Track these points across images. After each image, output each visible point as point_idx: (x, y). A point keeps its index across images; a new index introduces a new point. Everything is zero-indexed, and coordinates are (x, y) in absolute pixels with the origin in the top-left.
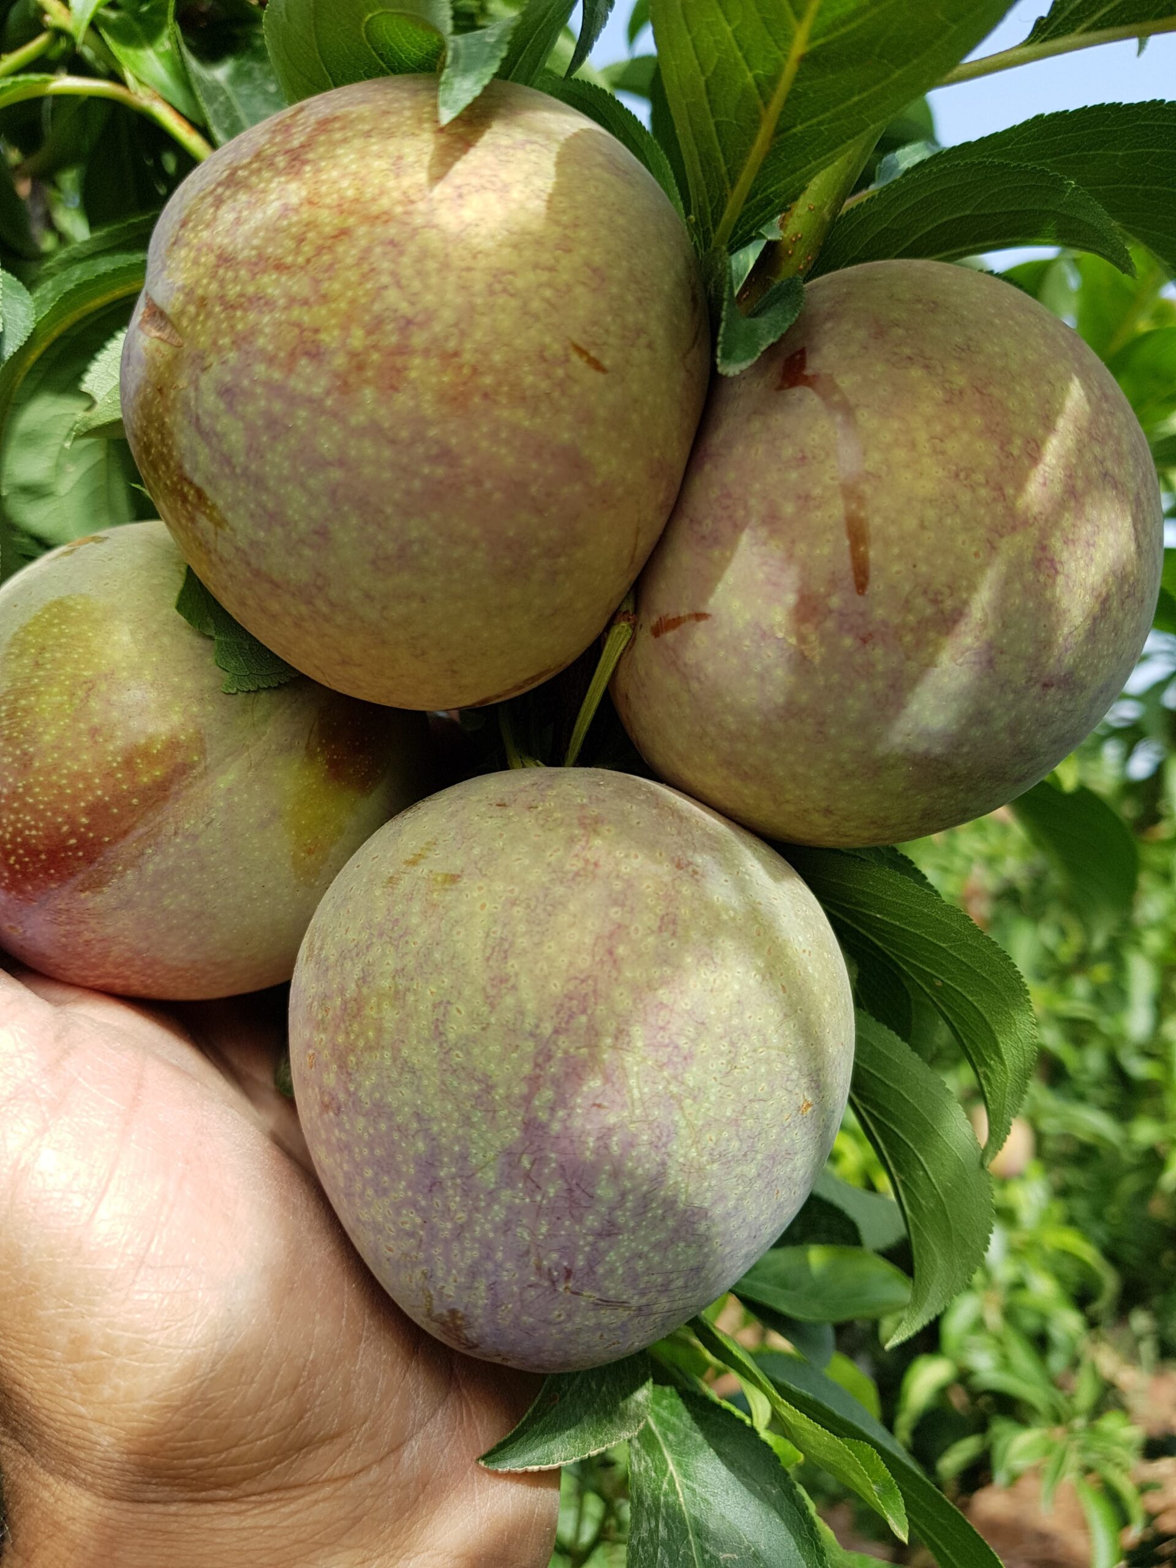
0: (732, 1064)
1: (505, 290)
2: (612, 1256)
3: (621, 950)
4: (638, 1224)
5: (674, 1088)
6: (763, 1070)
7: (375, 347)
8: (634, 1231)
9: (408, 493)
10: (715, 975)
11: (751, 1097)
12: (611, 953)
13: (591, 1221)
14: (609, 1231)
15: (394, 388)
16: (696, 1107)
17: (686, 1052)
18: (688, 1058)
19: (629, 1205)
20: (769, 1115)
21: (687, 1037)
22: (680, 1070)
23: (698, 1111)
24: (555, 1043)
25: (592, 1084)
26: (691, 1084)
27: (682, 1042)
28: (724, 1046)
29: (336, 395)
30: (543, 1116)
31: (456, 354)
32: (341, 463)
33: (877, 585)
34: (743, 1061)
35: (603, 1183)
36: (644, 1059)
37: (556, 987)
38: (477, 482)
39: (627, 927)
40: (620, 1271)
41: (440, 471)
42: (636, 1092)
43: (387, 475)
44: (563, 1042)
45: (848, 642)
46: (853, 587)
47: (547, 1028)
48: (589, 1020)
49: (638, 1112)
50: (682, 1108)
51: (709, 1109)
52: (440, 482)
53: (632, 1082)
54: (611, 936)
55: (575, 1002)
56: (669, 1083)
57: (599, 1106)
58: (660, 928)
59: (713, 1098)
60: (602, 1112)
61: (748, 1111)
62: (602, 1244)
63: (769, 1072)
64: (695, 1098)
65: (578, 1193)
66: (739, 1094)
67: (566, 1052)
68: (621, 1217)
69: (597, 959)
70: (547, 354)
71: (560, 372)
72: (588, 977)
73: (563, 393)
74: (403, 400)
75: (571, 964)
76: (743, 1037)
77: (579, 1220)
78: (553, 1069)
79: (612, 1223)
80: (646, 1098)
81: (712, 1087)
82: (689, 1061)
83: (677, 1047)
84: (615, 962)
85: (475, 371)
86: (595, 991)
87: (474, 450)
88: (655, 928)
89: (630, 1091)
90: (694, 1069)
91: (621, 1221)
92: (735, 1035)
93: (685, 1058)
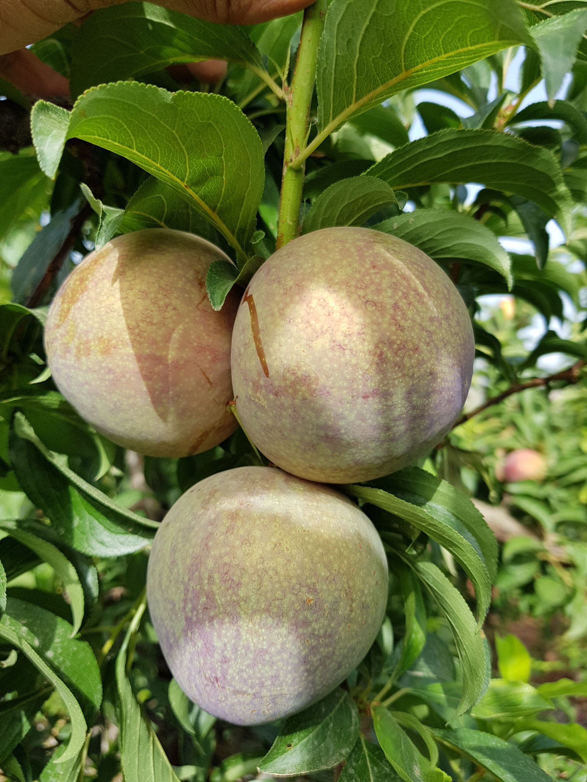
0: (260, 584)
1: (111, 311)
2: (230, 671)
3: (210, 544)
4: (236, 657)
5: (234, 598)
6: (277, 586)
7: (81, 343)
8: (235, 660)
9: (106, 386)
10: (249, 548)
11: (273, 598)
12: (206, 545)
13: (217, 656)
14: (225, 660)
15: (89, 354)
16: (247, 605)
17: (237, 582)
18: (239, 584)
19: (229, 649)
20: (285, 606)
21: (237, 576)
22: (236, 590)
23: (248, 606)
24: (189, 585)
25: (203, 599)
26: (242, 595)
27: (235, 578)
28: (255, 577)
29: (77, 362)
30: (190, 615)
31: (102, 337)
32: (87, 383)
33: (272, 372)
34: (265, 583)
35: (216, 640)
36: (220, 587)
37: (188, 562)
38: (124, 376)
39: (214, 533)
40: (237, 678)
41: (111, 376)
42: (219, 601)
43: (98, 383)
44: (192, 584)
45: (271, 397)
46: (265, 375)
47: (186, 579)
48: (199, 574)
49: (221, 609)
50: (240, 606)
51: (253, 606)
52: (113, 380)
53: (217, 597)
54: (207, 539)
55: (194, 567)
56: (232, 596)
57: (207, 608)
58: (227, 532)
59: (253, 601)
60: (208, 610)
61: (273, 605)
62: (225, 666)
63: (282, 586)
64: (245, 601)
65: (208, 645)
66: (266, 597)
67: (193, 588)
68: (228, 654)
69: (202, 548)
70: (130, 327)
71: (137, 331)
72: (198, 556)
73: (141, 337)
74: (92, 357)
75: (193, 552)
76: (264, 573)
77: (213, 656)
78: (190, 595)
79: (225, 657)
80: (223, 603)
81: (252, 596)
82: (239, 586)
83: (233, 580)
84: (208, 549)
85: (109, 340)
86: (200, 562)
87: (118, 366)
88: (224, 532)
89: (216, 601)
90: (242, 589)
91: (228, 656)
92: (260, 572)
93: (238, 585)
